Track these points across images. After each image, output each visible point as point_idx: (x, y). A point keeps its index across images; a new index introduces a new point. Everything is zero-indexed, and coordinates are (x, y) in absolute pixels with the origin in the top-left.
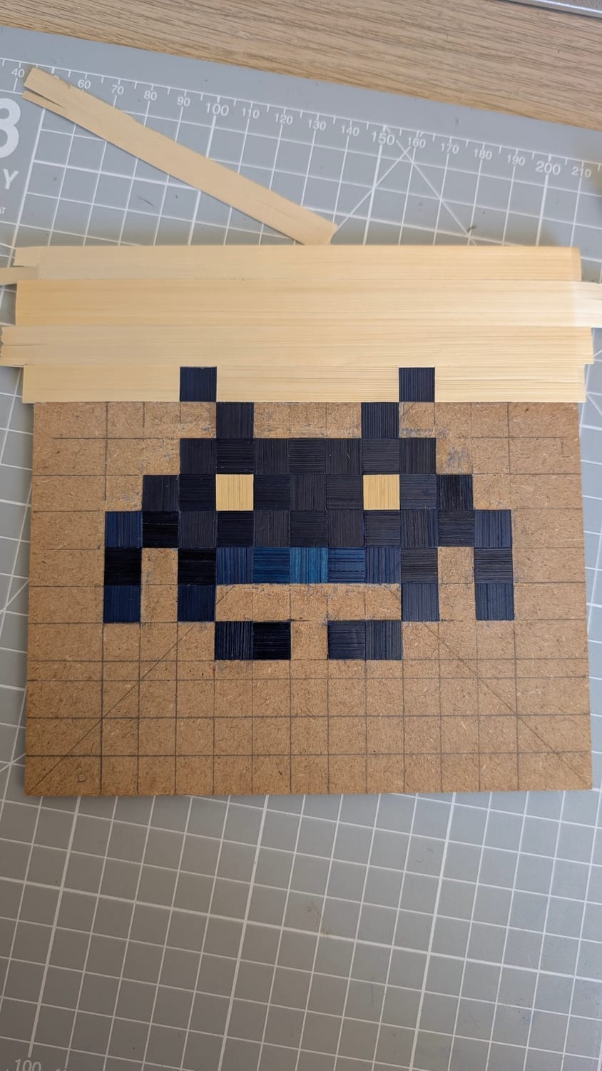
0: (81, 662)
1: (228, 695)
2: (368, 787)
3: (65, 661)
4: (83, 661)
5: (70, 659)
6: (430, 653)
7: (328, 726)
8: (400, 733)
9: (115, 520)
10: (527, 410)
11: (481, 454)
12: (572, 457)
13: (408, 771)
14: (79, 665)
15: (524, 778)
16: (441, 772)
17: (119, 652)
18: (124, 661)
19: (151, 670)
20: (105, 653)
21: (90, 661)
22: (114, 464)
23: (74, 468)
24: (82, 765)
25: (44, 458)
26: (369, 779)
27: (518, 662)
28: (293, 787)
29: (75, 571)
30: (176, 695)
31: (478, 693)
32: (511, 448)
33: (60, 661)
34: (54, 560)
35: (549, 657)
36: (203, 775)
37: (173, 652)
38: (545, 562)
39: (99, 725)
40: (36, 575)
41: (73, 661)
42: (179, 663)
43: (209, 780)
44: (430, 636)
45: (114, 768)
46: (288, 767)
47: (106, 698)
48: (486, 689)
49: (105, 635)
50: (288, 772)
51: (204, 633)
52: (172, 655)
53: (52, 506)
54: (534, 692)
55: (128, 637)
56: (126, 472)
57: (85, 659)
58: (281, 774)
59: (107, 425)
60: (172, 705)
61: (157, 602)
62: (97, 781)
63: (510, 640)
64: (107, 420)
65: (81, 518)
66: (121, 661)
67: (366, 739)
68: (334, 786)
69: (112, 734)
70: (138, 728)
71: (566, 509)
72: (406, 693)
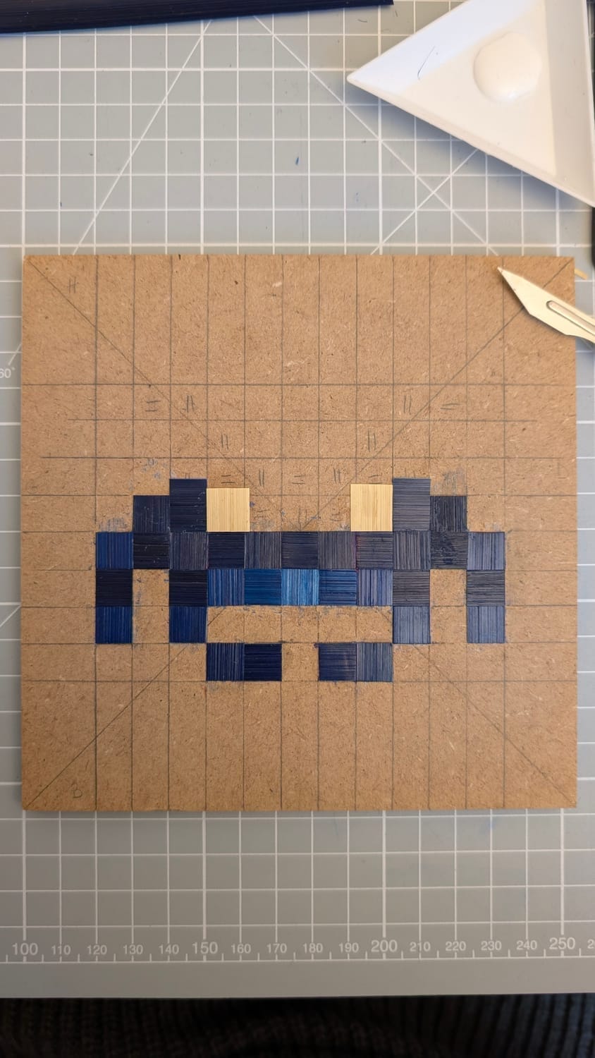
0: (74, 682)
1: (219, 715)
2: (357, 803)
3: (58, 681)
4: (76, 681)
5: (64, 679)
6: (420, 676)
7: (318, 746)
8: (389, 753)
9: (105, 541)
10: (524, 429)
11: (476, 474)
12: (568, 478)
13: (396, 788)
14: (73, 685)
15: (509, 796)
16: (429, 790)
17: (111, 673)
18: (117, 682)
19: (143, 690)
20: (98, 674)
21: (83, 681)
22: (104, 484)
23: (63, 488)
24: (78, 781)
25: (32, 477)
26: (358, 796)
27: (508, 684)
28: (284, 804)
29: (66, 592)
30: (168, 714)
31: (467, 714)
32: (507, 468)
33: (53, 681)
34: (45, 581)
35: (538, 679)
36: (195, 792)
37: (165, 674)
38: (538, 585)
39: (94, 743)
40: (28, 596)
41: (67, 681)
42: (171, 684)
43: (202, 795)
44: (420, 658)
45: (108, 784)
46: (279, 785)
47: (99, 717)
48: (474, 709)
49: (97, 655)
50: (279, 790)
51: (195, 655)
52: (164, 676)
53: (42, 526)
54: (522, 713)
55: (120, 657)
56: (116, 493)
57: (78, 679)
58: (272, 791)
59: (96, 444)
60: (165, 725)
61: (149, 623)
62: (92, 797)
63: (499, 663)
64: (96, 439)
65: (71, 538)
66: (113, 681)
67: (355, 758)
68: (323, 803)
69: (107, 752)
70: (132, 747)
71: (561, 531)
72: (395, 714)
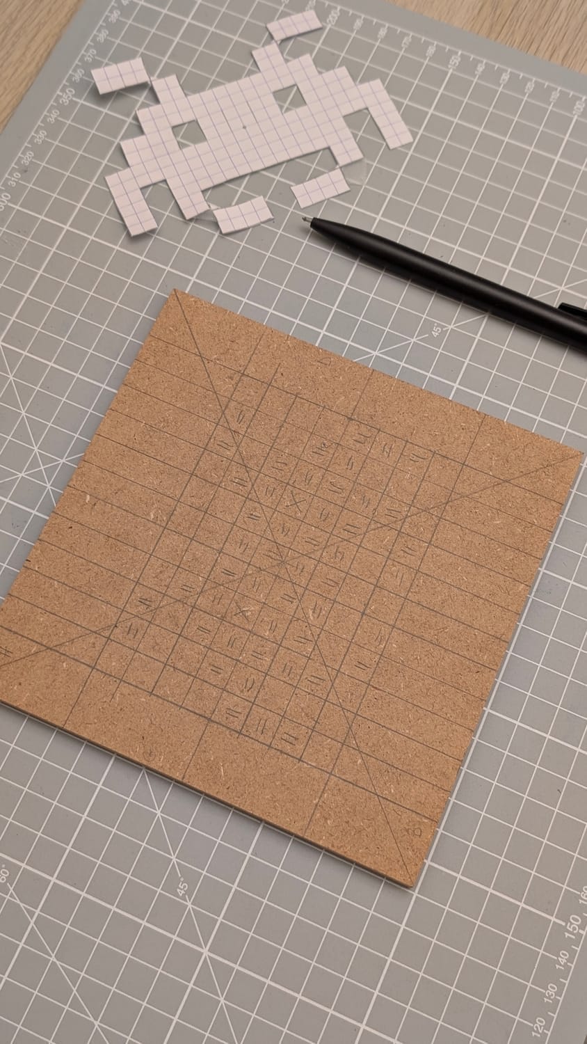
0: (323, 792)
1: (400, 686)
2: (515, 611)
3: (316, 805)
4: (324, 790)
5: (317, 800)
6: (433, 523)
7: (456, 620)
8: (483, 571)
10: (282, 374)
11: (299, 420)
12: (332, 359)
13: (514, 577)
14: (326, 795)
15: (555, 497)
16: (526, 553)
17: (328, 758)
18: (338, 756)
19: (354, 738)
20: (325, 769)
21: (326, 784)
22: (175, 696)
23: (162, 731)
24: (407, 828)
25: (142, 751)
26: (510, 608)
27: (466, 463)
28: (493, 667)
29: (247, 766)
30: (383, 727)
31: (477, 502)
32: (305, 397)
33: (315, 809)
34: (231, 779)
35: (472, 440)
36: (455, 733)
37: (348, 714)
38: (401, 412)
39: (381, 799)
40: (236, 799)
41: (320, 798)
42: (359, 713)
43: (462, 729)
44: (420, 517)
45: (420, 802)
46: (475, 664)
47: (361, 784)
48: (476, 494)
49: (310, 763)
50: (479, 666)
52: (351, 716)
53: (184, 762)
54: (494, 462)
55: (320, 745)
56: (187, 690)
57: (323, 788)
58: (478, 672)
59: (141, 689)
60: (389, 732)
61: (302, 709)
62: (426, 821)
63: (448, 462)
64: (136, 687)
65: (206, 741)
66: (337, 759)
67: (478, 597)
68: (504, 636)
69: (393, 791)
70: (397, 768)
71: (368, 380)
72: (455, 553)
